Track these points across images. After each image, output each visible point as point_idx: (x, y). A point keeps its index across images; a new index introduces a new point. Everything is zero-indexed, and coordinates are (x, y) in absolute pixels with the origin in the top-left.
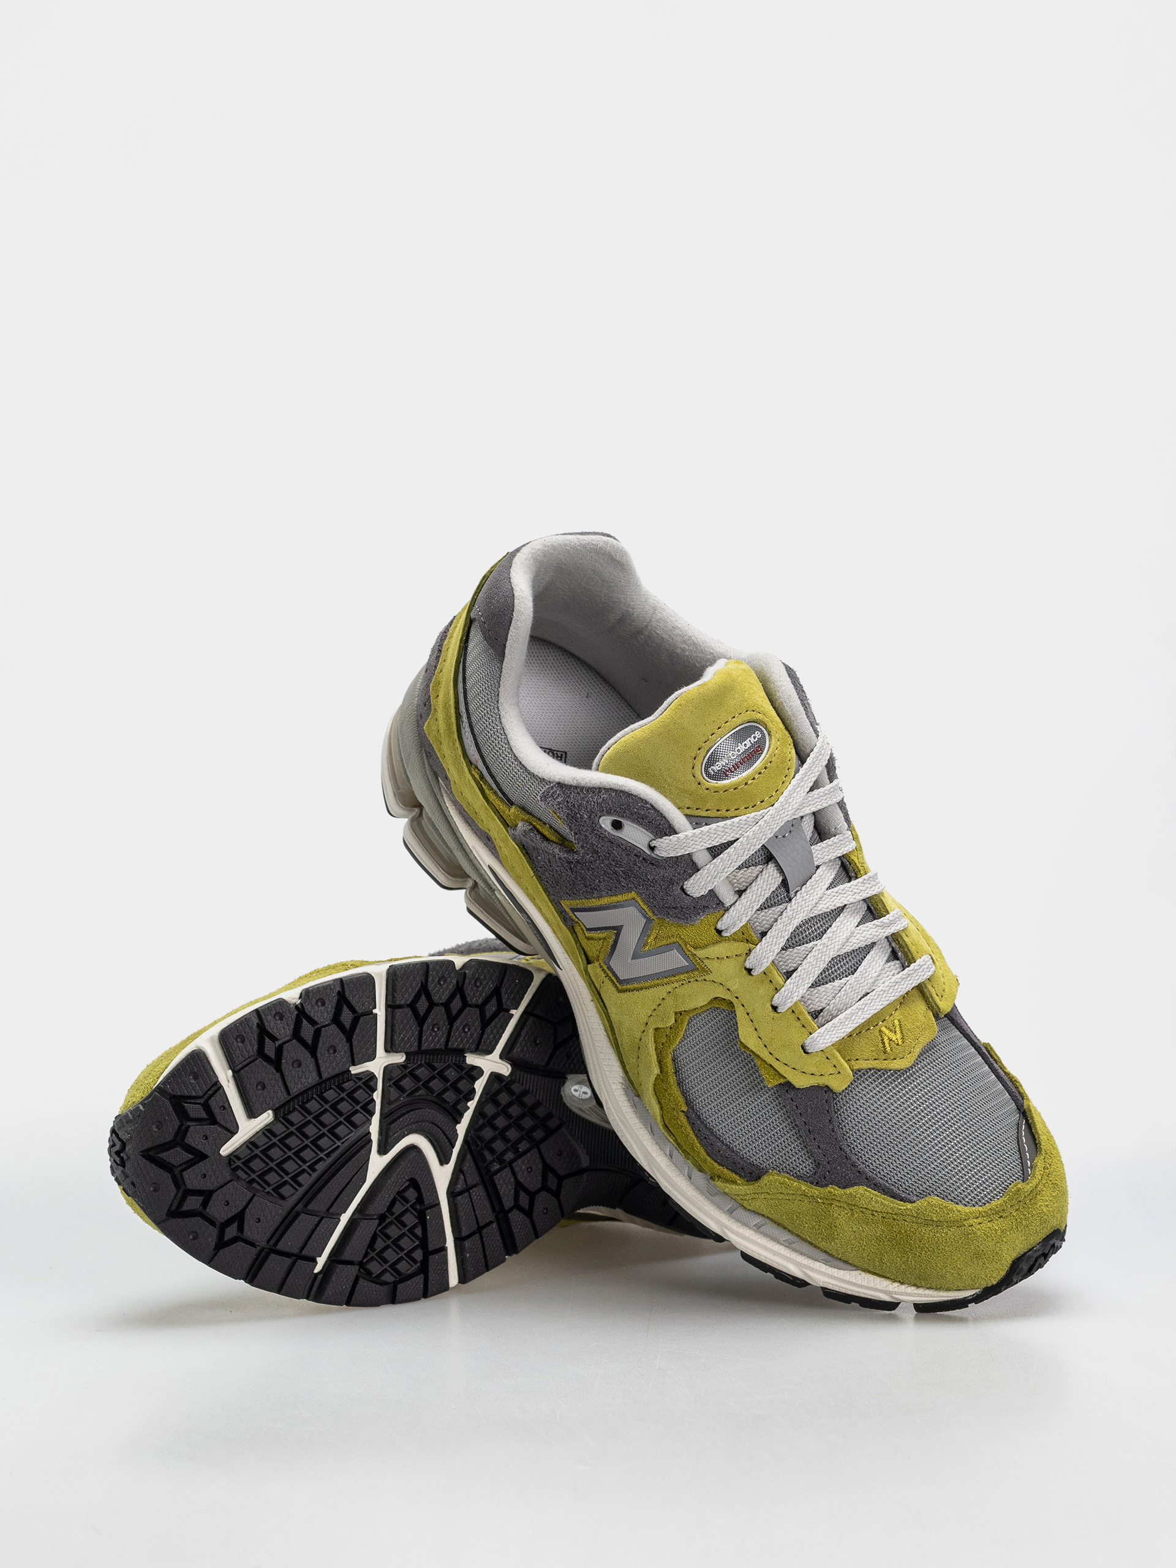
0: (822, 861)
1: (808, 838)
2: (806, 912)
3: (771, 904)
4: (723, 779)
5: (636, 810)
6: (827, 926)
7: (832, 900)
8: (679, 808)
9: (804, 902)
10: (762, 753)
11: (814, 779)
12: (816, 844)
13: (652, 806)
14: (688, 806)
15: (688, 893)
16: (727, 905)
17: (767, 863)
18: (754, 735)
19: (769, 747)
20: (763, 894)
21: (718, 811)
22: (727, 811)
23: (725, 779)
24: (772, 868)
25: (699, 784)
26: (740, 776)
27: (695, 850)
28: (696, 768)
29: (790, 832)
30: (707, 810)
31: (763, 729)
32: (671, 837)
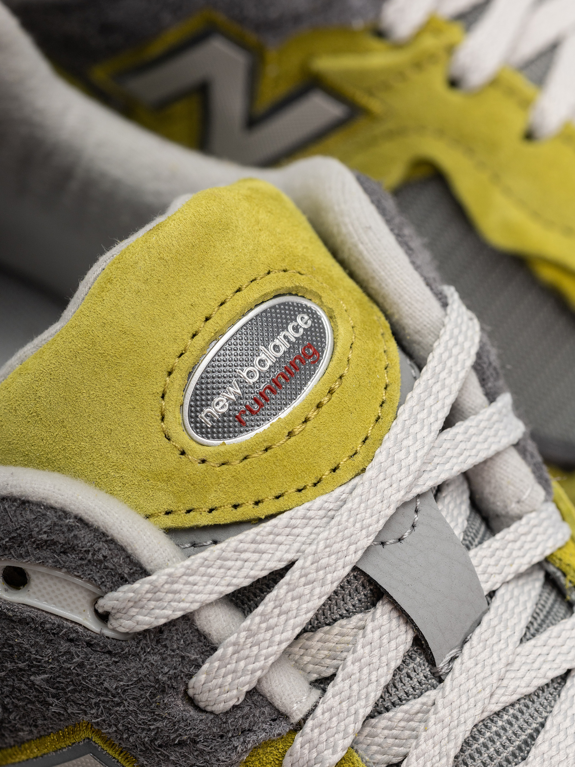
0: (499, 579)
1: (458, 533)
2: (480, 704)
3: (400, 699)
4: (235, 434)
5: (45, 537)
6: (534, 726)
7: (536, 665)
8: (147, 517)
9: (471, 682)
10: (318, 360)
11: (449, 401)
12: (480, 543)
13: (81, 520)
14: (166, 507)
15: (202, 705)
16: (297, 717)
17: (374, 605)
18: (294, 323)
19: (334, 344)
20: (374, 678)
21: (235, 506)
22: (257, 503)
23: (241, 432)
24: (386, 617)
25: (183, 453)
26: (274, 420)
27: (195, 606)
28: (169, 417)
29: (413, 526)
30: (211, 511)
31: (314, 307)
32: (136, 585)
